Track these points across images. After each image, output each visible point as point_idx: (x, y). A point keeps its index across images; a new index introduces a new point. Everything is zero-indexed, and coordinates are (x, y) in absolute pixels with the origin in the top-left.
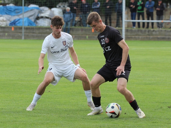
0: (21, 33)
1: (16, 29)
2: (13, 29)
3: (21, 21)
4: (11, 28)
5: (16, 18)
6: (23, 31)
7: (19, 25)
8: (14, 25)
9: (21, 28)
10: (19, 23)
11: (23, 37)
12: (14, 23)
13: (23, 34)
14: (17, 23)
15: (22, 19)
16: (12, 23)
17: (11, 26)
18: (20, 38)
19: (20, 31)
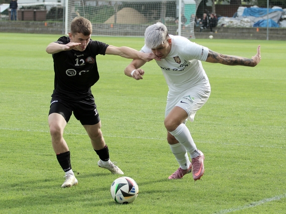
0: (266, 34)
1: (260, 30)
2: (258, 30)
3: (265, 22)
4: (256, 29)
5: (260, 19)
6: (268, 32)
7: (263, 26)
8: (258, 27)
9: (265, 29)
10: (263, 24)
11: (268, 38)
12: (258, 24)
13: (268, 35)
14: (261, 24)
15: (266, 20)
16: (257, 24)
17: (255, 27)
18: (264, 38)
19: (264, 32)
